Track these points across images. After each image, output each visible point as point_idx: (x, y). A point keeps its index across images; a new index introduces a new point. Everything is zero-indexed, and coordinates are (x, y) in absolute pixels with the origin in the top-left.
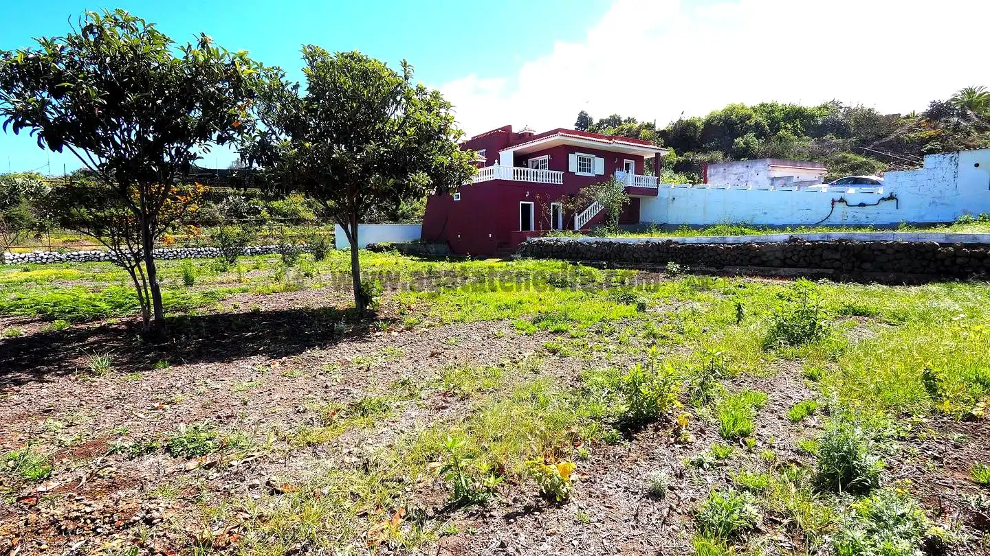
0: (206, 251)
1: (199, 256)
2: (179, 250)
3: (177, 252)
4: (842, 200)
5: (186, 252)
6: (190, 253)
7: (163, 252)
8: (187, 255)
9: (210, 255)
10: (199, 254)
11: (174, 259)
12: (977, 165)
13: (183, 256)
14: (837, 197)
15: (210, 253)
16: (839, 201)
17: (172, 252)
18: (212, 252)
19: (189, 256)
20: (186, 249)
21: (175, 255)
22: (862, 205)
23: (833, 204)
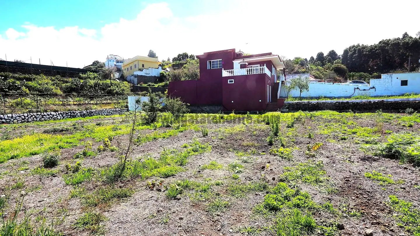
0: (48, 115)
1: (43, 119)
2: (26, 115)
3: (25, 117)
4: (358, 88)
5: (32, 116)
6: (35, 117)
7: (12, 117)
8: (33, 118)
9: (52, 118)
10: (43, 117)
11: (22, 122)
12: (397, 78)
13: (30, 120)
14: (356, 87)
15: (51, 116)
16: (357, 89)
17: (20, 117)
18: (53, 115)
19: (35, 119)
20: (32, 114)
21: (23, 119)
22: (364, 90)
23: (355, 90)
